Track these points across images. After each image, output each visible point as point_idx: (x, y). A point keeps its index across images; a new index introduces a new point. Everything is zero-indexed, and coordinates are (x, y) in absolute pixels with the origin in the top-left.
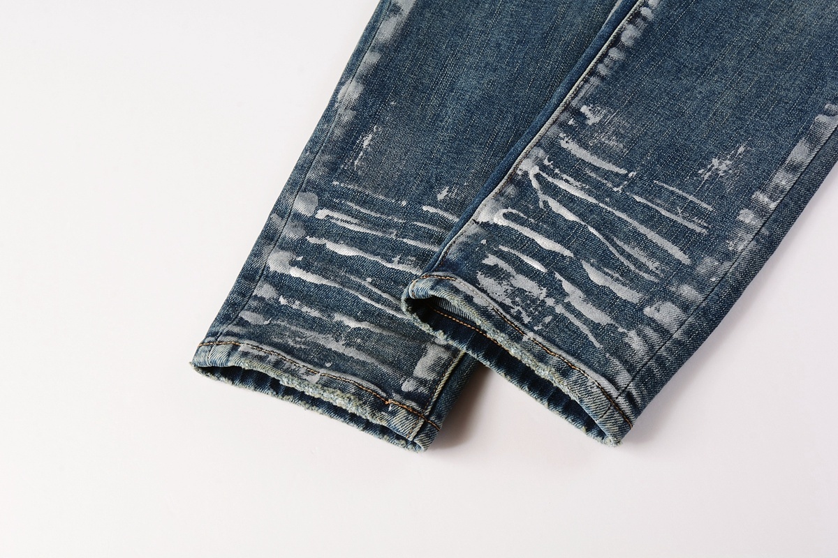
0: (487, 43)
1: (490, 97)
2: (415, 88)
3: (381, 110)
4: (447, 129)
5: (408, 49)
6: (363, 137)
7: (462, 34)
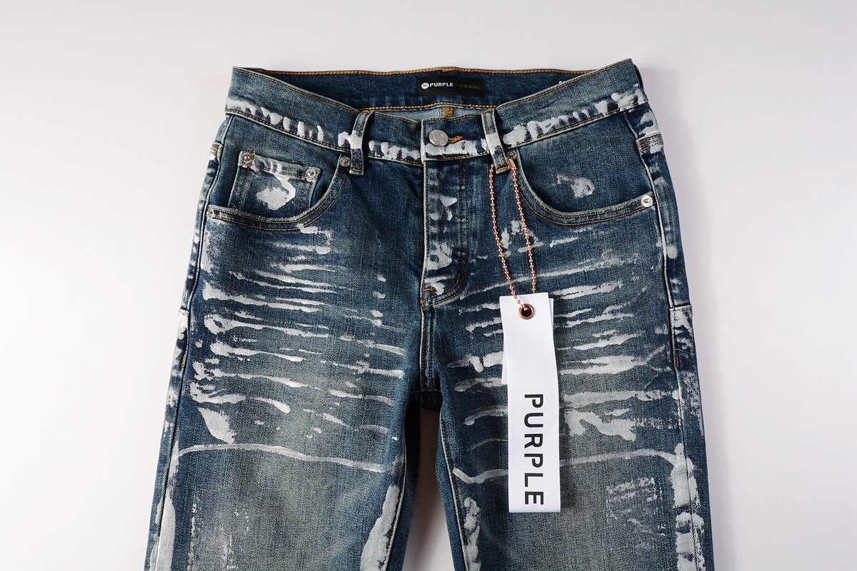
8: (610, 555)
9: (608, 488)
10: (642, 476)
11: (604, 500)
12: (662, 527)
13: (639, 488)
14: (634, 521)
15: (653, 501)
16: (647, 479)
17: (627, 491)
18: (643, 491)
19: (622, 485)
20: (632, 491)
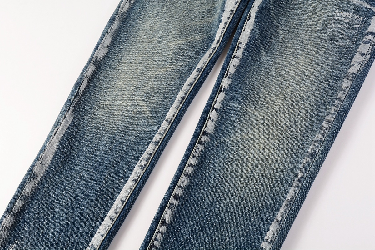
0: (72, 194)
1: (68, 225)
2: (37, 219)
3: (20, 232)
4: (48, 242)
5: (37, 198)
6: (10, 246)
7: (62, 188)
8: (321, 42)
9: (337, 11)
10: (357, 14)
11: (332, 16)
12: (355, 39)
13: (352, 19)
14: (342, 32)
15: (357, 28)
16: (359, 17)
17: (346, 17)
18: (354, 21)
19: (345, 13)
20: (349, 18)
